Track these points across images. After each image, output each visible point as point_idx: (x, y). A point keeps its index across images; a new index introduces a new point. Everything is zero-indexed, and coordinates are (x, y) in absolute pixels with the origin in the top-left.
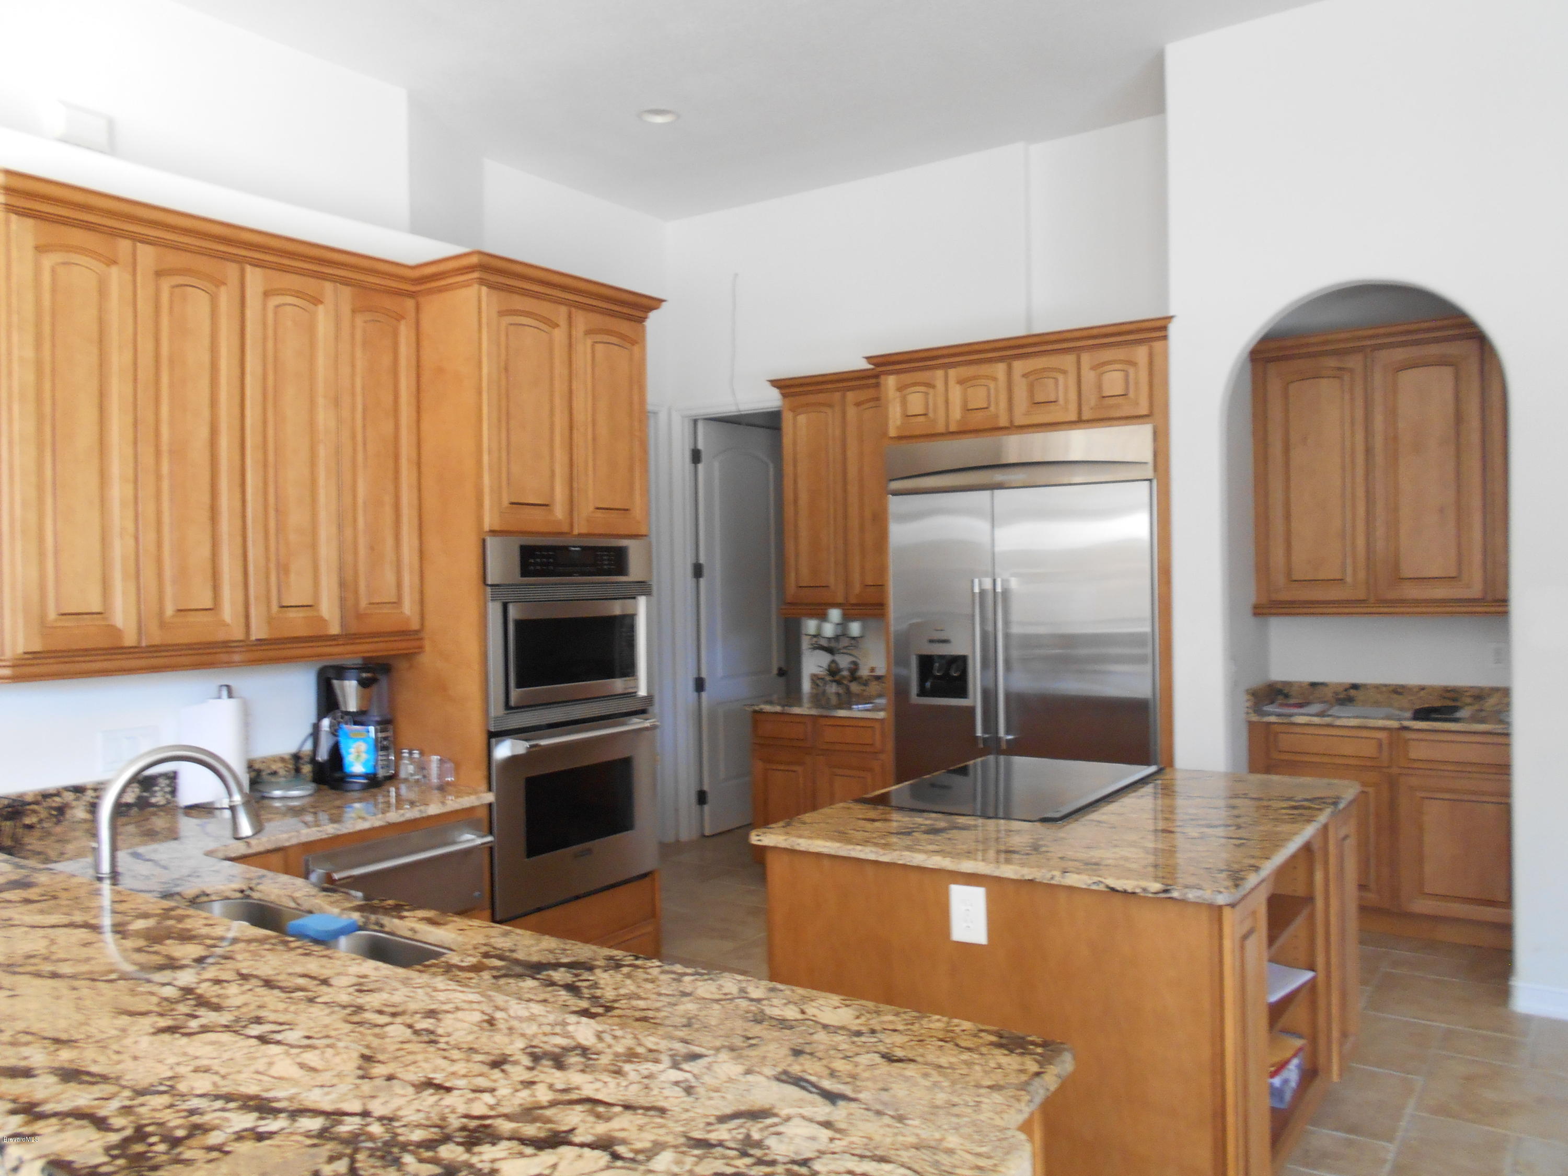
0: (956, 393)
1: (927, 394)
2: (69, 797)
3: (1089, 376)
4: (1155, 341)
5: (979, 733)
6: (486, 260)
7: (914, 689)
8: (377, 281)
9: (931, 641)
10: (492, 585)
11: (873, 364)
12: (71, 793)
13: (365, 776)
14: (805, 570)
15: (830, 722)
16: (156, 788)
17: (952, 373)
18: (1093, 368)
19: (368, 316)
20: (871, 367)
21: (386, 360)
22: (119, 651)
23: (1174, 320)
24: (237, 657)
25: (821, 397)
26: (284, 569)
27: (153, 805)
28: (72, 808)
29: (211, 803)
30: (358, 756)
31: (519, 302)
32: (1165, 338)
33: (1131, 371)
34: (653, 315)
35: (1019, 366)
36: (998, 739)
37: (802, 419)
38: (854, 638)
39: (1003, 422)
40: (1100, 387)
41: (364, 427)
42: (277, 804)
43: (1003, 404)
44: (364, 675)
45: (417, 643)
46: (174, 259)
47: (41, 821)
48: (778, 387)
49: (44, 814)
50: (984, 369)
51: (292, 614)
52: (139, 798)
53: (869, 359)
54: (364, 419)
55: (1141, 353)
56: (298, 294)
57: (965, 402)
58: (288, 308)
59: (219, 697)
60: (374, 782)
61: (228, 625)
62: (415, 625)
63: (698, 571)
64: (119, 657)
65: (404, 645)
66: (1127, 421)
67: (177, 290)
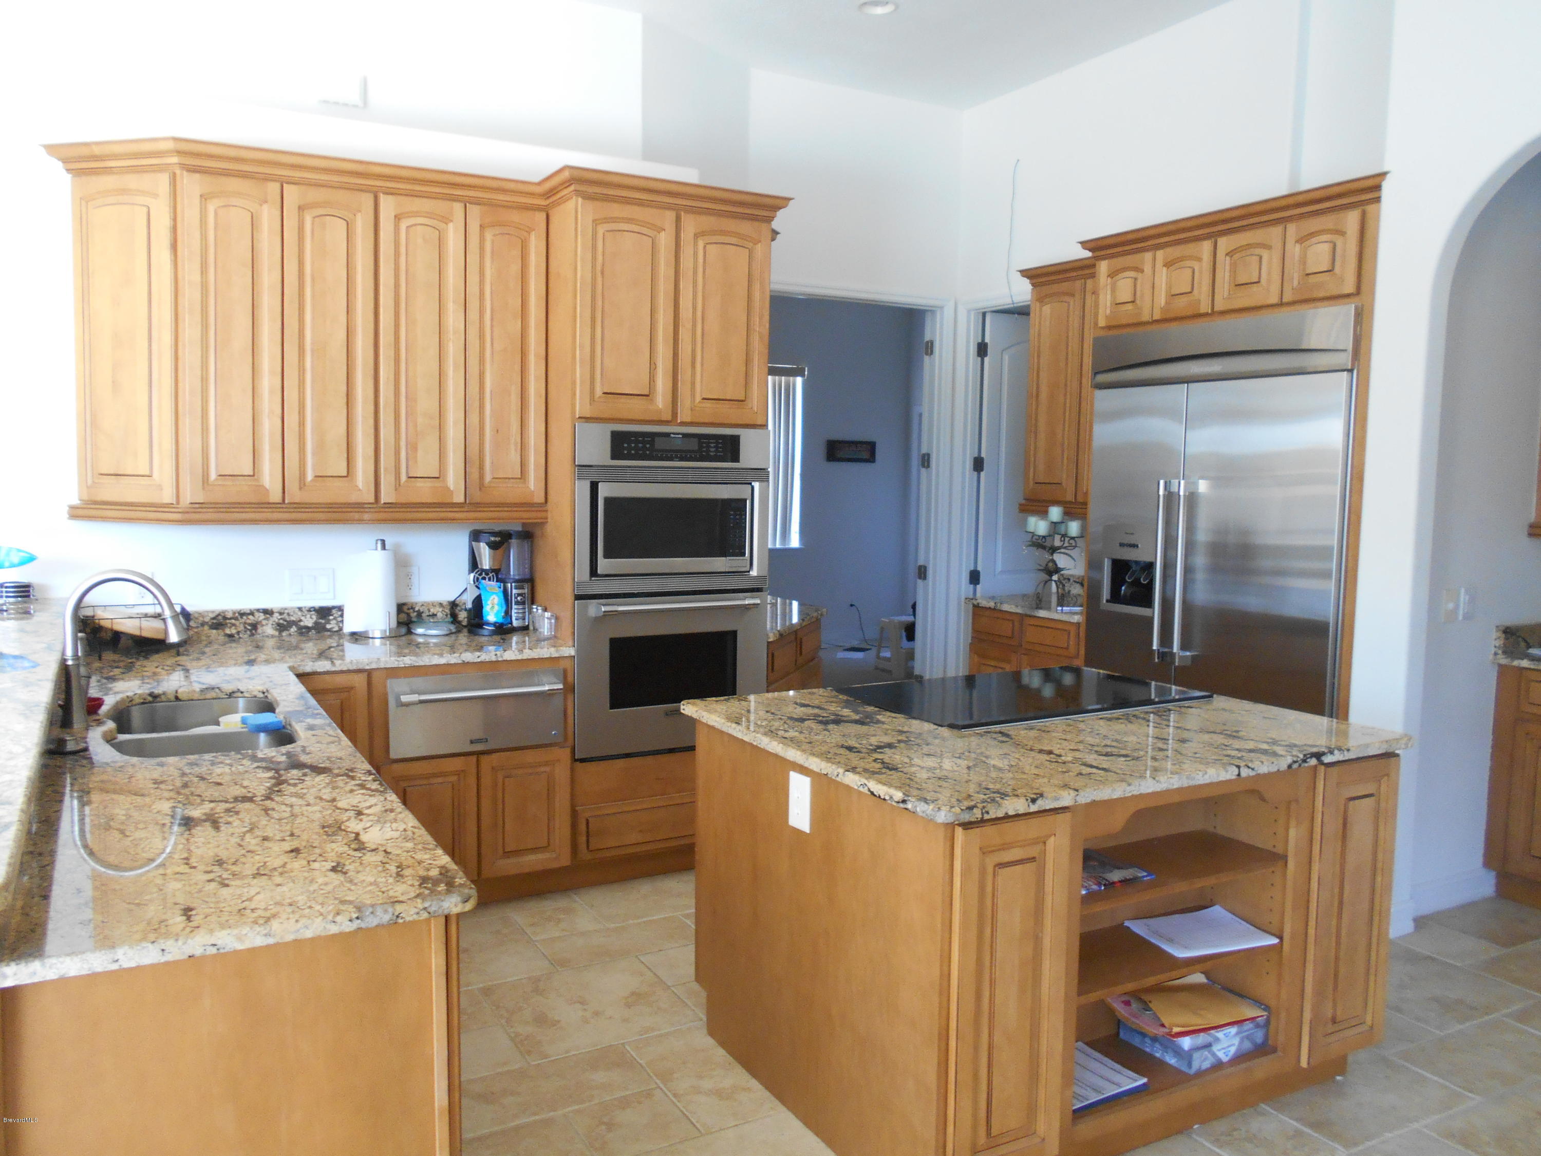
0: (1162, 274)
1: (1136, 279)
2: (261, 616)
3: (1294, 250)
4: (1367, 204)
5: (1155, 647)
6: (576, 174)
7: (1106, 593)
8: (508, 198)
9: (1122, 545)
10: (579, 466)
11: (1090, 250)
12: (262, 614)
13: (495, 624)
14: (1041, 467)
15: (1032, 622)
16: (331, 617)
17: (1160, 254)
18: (1300, 241)
19: (497, 230)
20: (1088, 254)
21: (516, 268)
22: (266, 506)
23: (1388, 176)
24: (366, 516)
25: (1065, 286)
26: (413, 448)
27: (329, 630)
28: (263, 626)
29: (366, 632)
30: (493, 607)
31: (617, 210)
32: (1378, 200)
33: (1339, 242)
34: (780, 214)
35: (1224, 243)
36: (1172, 655)
37: (1047, 309)
38: (1073, 538)
39: (1205, 308)
40: (1303, 261)
41: (492, 326)
42: (421, 640)
43: (1205, 288)
44: (493, 539)
45: (543, 514)
46: (314, 195)
47: (238, 633)
48: (1028, 277)
49: (241, 628)
50: (1190, 249)
51: (420, 483)
52: (316, 623)
53: (1084, 244)
54: (492, 319)
55: (1352, 219)
56: (430, 215)
57: (1169, 286)
58: (419, 227)
59: (376, 549)
60: (503, 631)
61: (360, 490)
62: (539, 498)
63: (978, 464)
64: (266, 510)
65: (533, 515)
66: (1331, 302)
67: (317, 219)
